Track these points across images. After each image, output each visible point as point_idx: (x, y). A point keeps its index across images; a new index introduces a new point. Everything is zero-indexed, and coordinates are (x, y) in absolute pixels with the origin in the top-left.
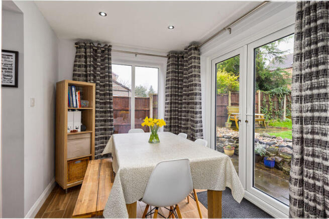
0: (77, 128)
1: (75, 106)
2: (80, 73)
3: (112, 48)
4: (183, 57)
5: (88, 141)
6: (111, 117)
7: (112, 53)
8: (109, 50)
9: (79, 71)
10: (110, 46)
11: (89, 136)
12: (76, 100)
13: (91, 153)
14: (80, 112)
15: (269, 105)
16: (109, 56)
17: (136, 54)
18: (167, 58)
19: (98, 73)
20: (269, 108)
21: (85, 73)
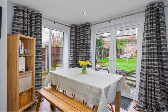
0: (22, 69)
1: (21, 53)
2: (18, 29)
3: (43, 16)
4: (79, 29)
5: (30, 77)
6: (41, 60)
7: (42, 19)
8: (41, 17)
9: (17, 28)
10: (41, 14)
11: (31, 74)
12: (22, 49)
13: (32, 86)
14: (25, 58)
15: (97, 53)
16: (41, 21)
17: (55, 22)
18: (70, 28)
19: (34, 31)
20: (97, 54)
21: (22, 30)
